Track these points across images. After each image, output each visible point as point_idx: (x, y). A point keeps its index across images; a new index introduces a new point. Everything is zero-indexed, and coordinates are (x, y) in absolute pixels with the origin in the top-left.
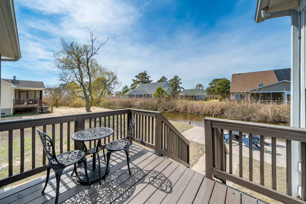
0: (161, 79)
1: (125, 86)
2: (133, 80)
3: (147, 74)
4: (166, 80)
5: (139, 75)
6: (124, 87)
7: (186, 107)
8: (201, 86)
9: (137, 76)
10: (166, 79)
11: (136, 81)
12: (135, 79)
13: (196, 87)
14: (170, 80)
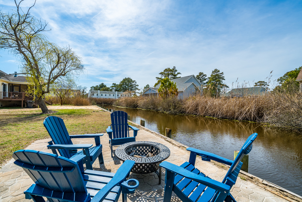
0: (198, 75)
1: (147, 85)
2: (156, 78)
3: (176, 71)
4: (204, 77)
5: (165, 71)
6: (145, 86)
8: (262, 85)
9: (161, 73)
10: (204, 75)
11: (160, 79)
12: (160, 76)
13: (255, 85)
14: (210, 77)
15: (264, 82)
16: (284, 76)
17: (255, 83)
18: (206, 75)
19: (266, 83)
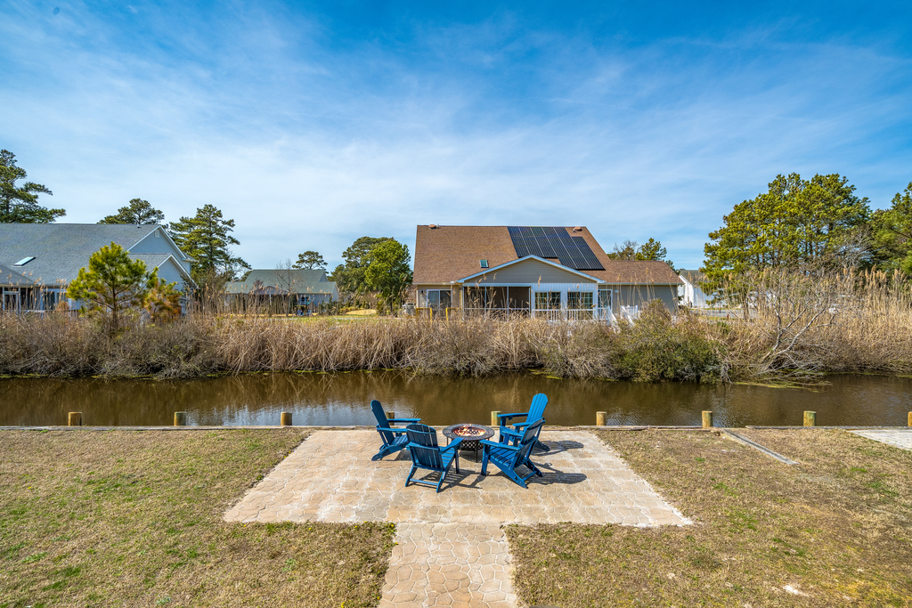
3: (19, 173)
4: (153, 218)
7: (263, 344)
8: (315, 261)
10: (154, 213)
13: (298, 260)
14: (179, 222)
15: (317, 253)
16: (353, 247)
17: (300, 256)
18: (160, 212)
19: (321, 257)
